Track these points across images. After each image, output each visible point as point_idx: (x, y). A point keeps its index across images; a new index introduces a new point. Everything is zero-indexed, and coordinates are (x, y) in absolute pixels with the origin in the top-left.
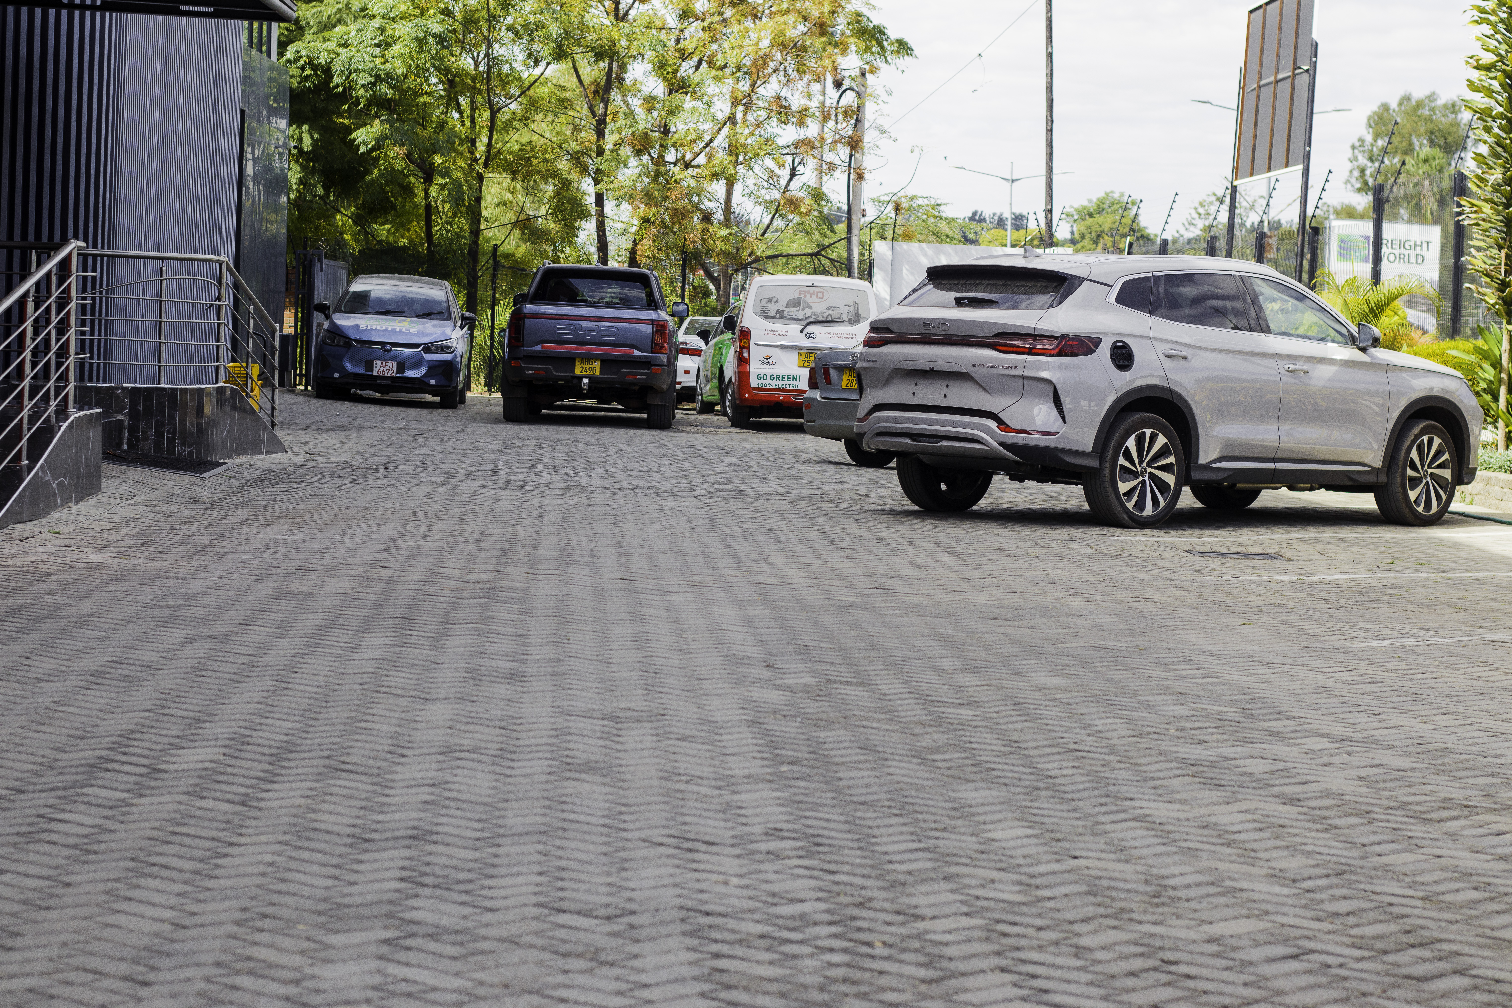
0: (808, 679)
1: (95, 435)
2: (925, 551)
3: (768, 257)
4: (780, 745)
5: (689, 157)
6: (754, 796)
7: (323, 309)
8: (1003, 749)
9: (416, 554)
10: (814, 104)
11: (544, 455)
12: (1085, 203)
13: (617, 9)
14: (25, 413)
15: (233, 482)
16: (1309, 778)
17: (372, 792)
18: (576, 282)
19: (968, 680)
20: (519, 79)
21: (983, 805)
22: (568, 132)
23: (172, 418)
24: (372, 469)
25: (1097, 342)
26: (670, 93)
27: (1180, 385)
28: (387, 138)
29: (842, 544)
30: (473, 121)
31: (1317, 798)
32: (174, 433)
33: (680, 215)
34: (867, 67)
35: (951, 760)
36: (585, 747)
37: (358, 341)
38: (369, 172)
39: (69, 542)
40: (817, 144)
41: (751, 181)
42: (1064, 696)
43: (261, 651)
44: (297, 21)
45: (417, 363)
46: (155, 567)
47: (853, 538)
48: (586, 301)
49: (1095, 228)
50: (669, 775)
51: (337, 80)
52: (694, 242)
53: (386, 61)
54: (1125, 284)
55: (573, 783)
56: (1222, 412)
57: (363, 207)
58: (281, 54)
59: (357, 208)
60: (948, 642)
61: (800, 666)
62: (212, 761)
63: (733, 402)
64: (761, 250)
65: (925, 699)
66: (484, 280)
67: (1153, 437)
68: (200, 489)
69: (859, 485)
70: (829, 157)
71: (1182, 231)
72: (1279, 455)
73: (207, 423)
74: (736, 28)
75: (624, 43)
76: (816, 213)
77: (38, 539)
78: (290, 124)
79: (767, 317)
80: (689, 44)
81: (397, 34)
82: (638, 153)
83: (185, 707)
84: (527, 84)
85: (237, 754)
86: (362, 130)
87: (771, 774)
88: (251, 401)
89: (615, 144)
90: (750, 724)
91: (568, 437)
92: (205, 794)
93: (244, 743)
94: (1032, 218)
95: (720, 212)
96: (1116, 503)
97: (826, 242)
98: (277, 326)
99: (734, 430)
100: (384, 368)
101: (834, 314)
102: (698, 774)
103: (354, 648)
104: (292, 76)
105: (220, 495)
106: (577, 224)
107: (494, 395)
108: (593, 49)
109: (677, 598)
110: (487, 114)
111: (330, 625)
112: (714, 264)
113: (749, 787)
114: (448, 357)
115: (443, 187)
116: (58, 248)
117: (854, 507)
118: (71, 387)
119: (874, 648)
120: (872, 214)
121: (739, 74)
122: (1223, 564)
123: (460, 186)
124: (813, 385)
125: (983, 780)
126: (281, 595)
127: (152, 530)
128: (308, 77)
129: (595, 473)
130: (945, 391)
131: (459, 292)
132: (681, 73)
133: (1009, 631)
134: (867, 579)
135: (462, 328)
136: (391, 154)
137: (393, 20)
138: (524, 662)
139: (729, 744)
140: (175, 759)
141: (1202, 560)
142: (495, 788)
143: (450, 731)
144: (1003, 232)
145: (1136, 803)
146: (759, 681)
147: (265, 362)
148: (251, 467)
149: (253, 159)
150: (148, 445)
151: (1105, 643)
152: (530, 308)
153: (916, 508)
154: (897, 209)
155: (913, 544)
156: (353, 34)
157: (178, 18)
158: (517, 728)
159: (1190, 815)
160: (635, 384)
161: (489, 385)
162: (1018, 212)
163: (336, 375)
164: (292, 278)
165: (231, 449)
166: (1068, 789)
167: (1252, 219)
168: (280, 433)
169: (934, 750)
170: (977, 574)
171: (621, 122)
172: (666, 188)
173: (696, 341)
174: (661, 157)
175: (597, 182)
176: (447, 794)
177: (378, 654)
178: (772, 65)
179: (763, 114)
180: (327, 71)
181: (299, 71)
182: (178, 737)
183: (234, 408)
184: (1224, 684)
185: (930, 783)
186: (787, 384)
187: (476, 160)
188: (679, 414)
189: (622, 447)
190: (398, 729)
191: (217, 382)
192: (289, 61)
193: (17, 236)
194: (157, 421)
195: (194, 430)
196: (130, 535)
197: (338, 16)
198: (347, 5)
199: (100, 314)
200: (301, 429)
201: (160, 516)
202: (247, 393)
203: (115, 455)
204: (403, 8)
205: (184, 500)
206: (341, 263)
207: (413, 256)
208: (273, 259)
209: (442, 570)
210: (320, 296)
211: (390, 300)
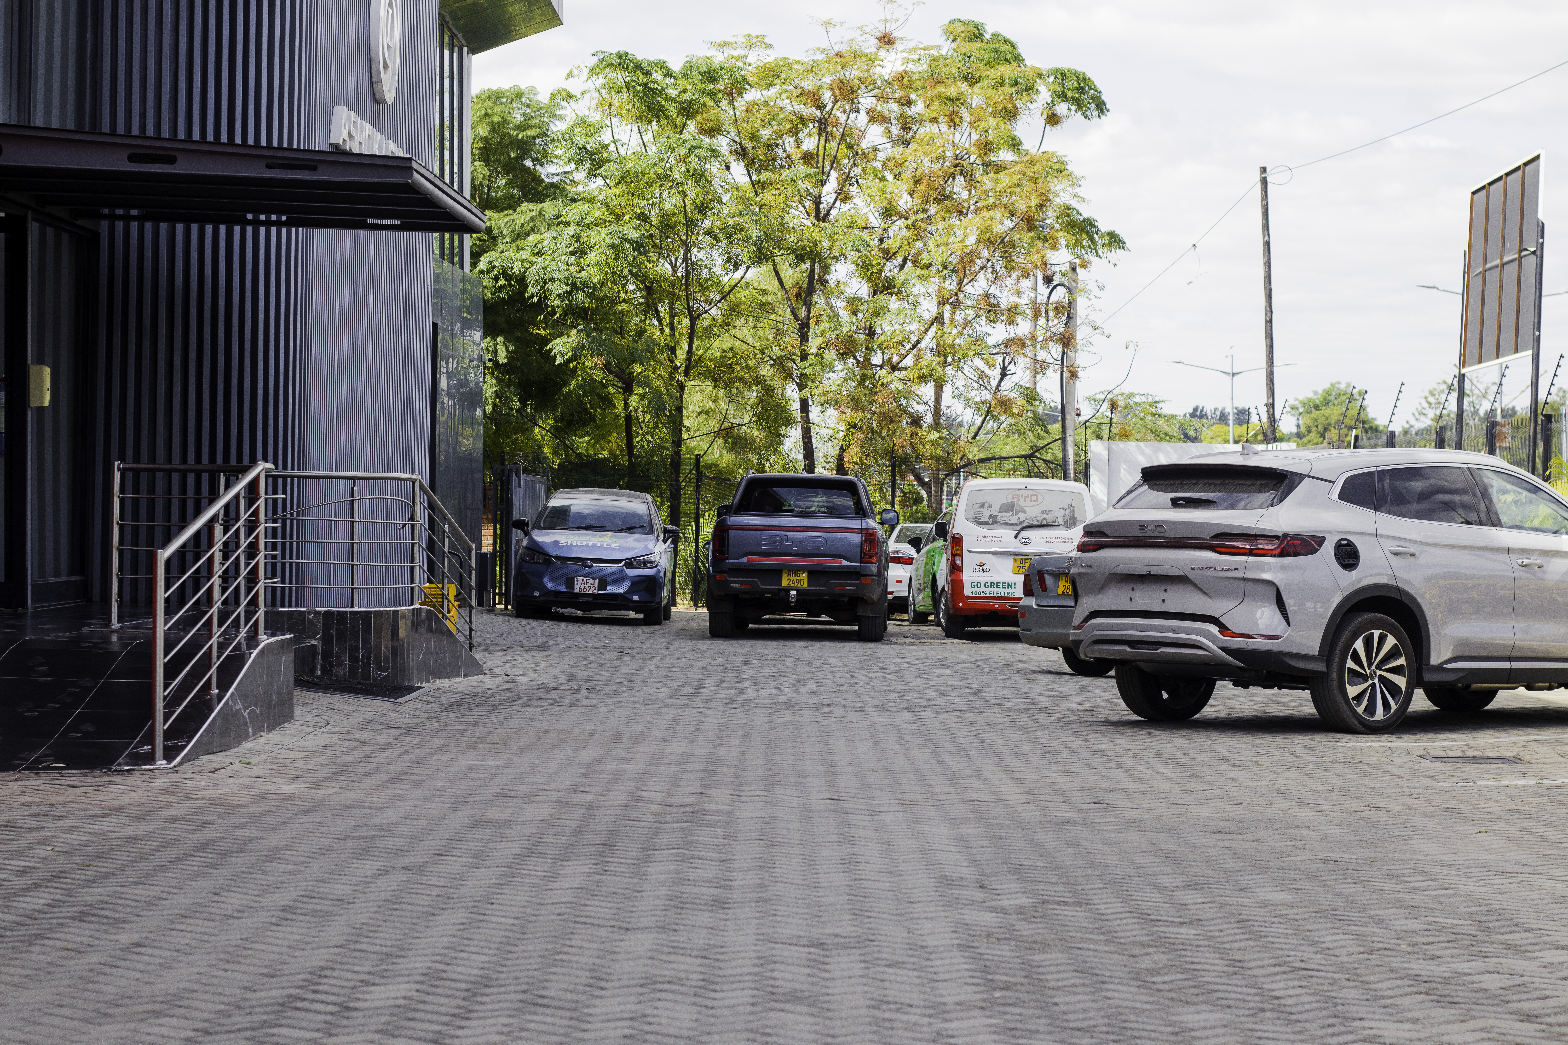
0: (1023, 900)
1: (286, 661)
2: (1147, 763)
3: (981, 461)
4: (993, 970)
5: (895, 359)
6: (966, 1024)
7: (522, 525)
8: (1226, 969)
9: (617, 777)
10: (1023, 301)
11: (751, 672)
12: (1311, 395)
13: (818, 209)
14: (214, 640)
15: (430, 707)
16: (1548, 993)
17: (569, 1027)
18: (781, 491)
19: (1190, 897)
20: (719, 283)
21: (1205, 1028)
22: (771, 337)
23: (366, 641)
24: (572, 690)
25: (1321, 541)
26: (875, 294)
27: (1409, 583)
28: (583, 347)
29: (1060, 758)
30: (672, 328)
31: (1556, 1014)
32: (369, 658)
33: (888, 419)
34: (1077, 261)
35: (1171, 982)
36: (791, 976)
37: (558, 558)
38: (566, 383)
39: (260, 773)
40: (1028, 343)
41: (960, 383)
42: (1290, 912)
43: (456, 882)
44: (489, 230)
45: (619, 579)
46: (351, 796)
47: (1071, 751)
48: (792, 511)
49: (1322, 421)
50: (877, 1004)
51: (531, 290)
52: (902, 447)
53: (582, 269)
54: (1348, 480)
55: (777, 1014)
56: (1453, 610)
57: (562, 419)
58: (474, 265)
59: (556, 421)
60: (1169, 858)
61: (1015, 887)
62: (405, 998)
63: (946, 612)
64: (973, 453)
65: (1145, 919)
66: (687, 490)
67: (1382, 639)
68: (395, 715)
69: (1078, 695)
70: (1042, 355)
71: (1413, 422)
72: (1514, 654)
73: (402, 646)
74: (941, 225)
75: (826, 244)
76: (1030, 414)
77: (229, 770)
78: (485, 336)
79: (980, 522)
80: (892, 244)
81: (593, 241)
82: (843, 356)
83: (378, 941)
84: (727, 289)
85: (430, 990)
86: (558, 340)
87: (984, 1000)
88: (447, 623)
89: (819, 348)
90: (962, 948)
91: (776, 651)
92: (398, 1032)
93: (437, 979)
94: (1253, 412)
95: (929, 415)
96: (1345, 708)
97: (1041, 443)
98: (473, 545)
99: (948, 641)
100: (585, 585)
101: (1050, 518)
102: (907, 1001)
103: (552, 877)
104: (485, 287)
105: (417, 721)
106: (783, 430)
107: (700, 610)
108: (794, 251)
109: (887, 818)
110: (686, 321)
111: (529, 853)
112: (924, 469)
113: (960, 1015)
114: (651, 572)
115: (643, 396)
116: (245, 470)
117: (1073, 718)
118: (261, 613)
119: (1092, 865)
120: (1087, 413)
121: (945, 272)
122: (1458, 769)
123: (660, 395)
124: (1028, 592)
125: (1206, 1003)
126: (478, 823)
127: (347, 758)
128: (502, 287)
129: (803, 689)
130: (1163, 595)
131: (662, 504)
132: (886, 272)
133: (1234, 844)
134: (1085, 793)
135: (665, 541)
136: (589, 364)
137: (588, 226)
138: (728, 888)
139: (940, 969)
140: (368, 996)
141: (1437, 765)
142: (697, 1020)
143: (650, 962)
144: (1226, 427)
145: (1365, 1024)
146: (972, 902)
147: (462, 583)
148: (449, 691)
149: (447, 373)
150: (342, 670)
151: (1334, 856)
152: (734, 519)
153: (1136, 717)
154: (1113, 406)
155: (1134, 756)
156: (547, 242)
157: (366, 232)
158: (720, 957)
159: (1422, 1035)
160: (844, 595)
161: (695, 600)
162: (1240, 406)
163: (537, 594)
164: (490, 494)
165: (428, 672)
166: (1294, 1010)
167: (1484, 407)
168: (478, 655)
169: (1154, 972)
170: (1200, 786)
171: (825, 325)
172: (872, 392)
173: (907, 550)
174: (867, 360)
175: (801, 387)
176: (647, 1028)
177: (577, 883)
178: (979, 262)
179: (971, 313)
180: (522, 281)
181: (492, 282)
182: (370, 973)
183: (430, 630)
184: (1459, 896)
185: (1149, 1006)
186: (1002, 592)
187: (676, 368)
188: (891, 625)
189: (832, 661)
190: (598, 961)
191: (412, 604)
192: (482, 272)
193: (205, 459)
194: (351, 645)
195: (389, 654)
196: (324, 765)
197: (531, 224)
198: (540, 213)
199: (291, 538)
200: (501, 650)
201: (355, 743)
202: (443, 615)
203: (308, 681)
204: (598, 214)
205: (379, 727)
206: (540, 477)
207: (613, 468)
208: (470, 476)
209: (644, 794)
210: (518, 513)
211: (590, 515)
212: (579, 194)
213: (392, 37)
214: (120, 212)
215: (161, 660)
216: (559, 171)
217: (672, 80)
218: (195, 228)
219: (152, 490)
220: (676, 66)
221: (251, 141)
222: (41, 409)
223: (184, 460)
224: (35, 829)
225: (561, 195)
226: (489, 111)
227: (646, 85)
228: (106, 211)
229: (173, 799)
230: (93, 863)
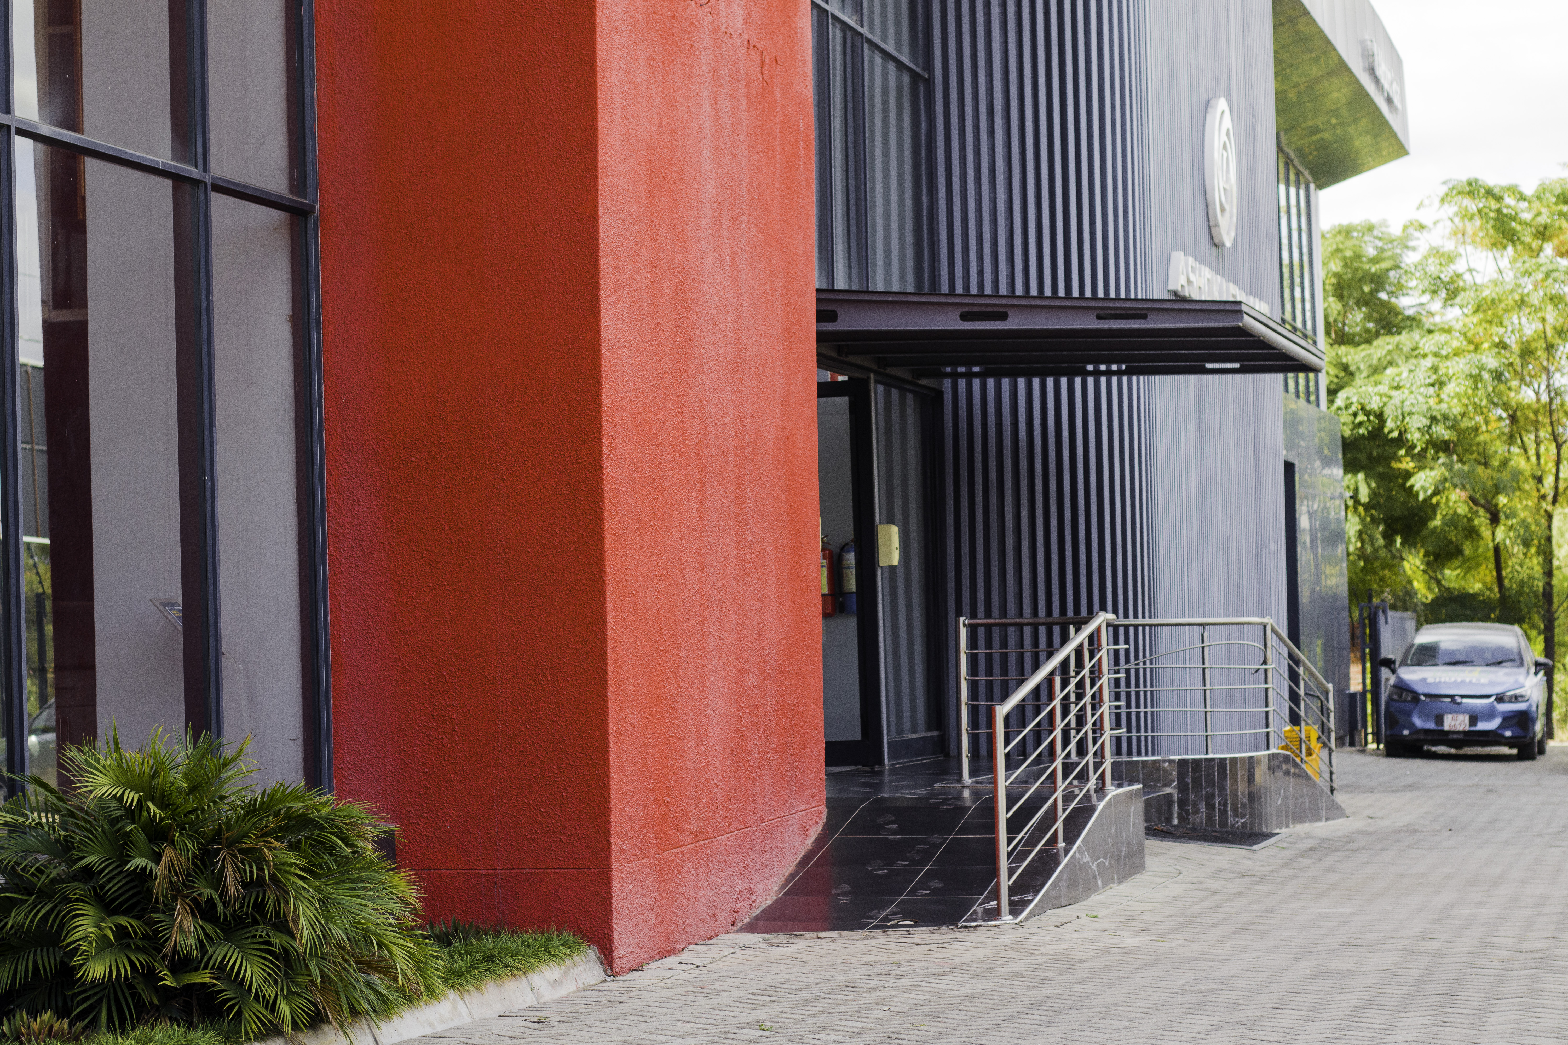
1: (1136, 811)
7: (1389, 663)
9: (1469, 923)
14: (1059, 794)
15: (1285, 853)
23: (1222, 788)
24: (1435, 832)
28: (1446, 480)
30: (1538, 457)
32: (1226, 805)
37: (1426, 695)
38: (1431, 519)
39: (1105, 926)
45: (1490, 714)
46: (1195, 948)
51: (1390, 424)
53: (1441, 401)
57: (1432, 553)
58: (1331, 402)
59: (1426, 556)
68: (1249, 863)
73: (1260, 792)
77: (1075, 924)
78: (1345, 473)
81: (1451, 372)
86: (1421, 474)
88: (1305, 766)
100: (1456, 722)
103: (1389, 1029)
104: (1344, 424)
105: (1271, 868)
110: (1552, 448)
111: (1367, 1005)
114: (1521, 706)
115: (1510, 528)
116: (1086, 621)
118: (1108, 763)
123: (1528, 526)
126: (1320, 974)
127: (1196, 909)
128: (1360, 425)
131: (1535, 636)
135: (1536, 673)
136: (1452, 498)
137: (1446, 357)
148: (1308, 836)
149: (1308, 512)
150: (1199, 818)
156: (1405, 375)
163: (1406, 732)
164: (1358, 631)
165: (1287, 817)
168: (1340, 798)
180: (1380, 416)
181: (1351, 418)
183: (1287, 774)
187: (1543, 498)
191: (1268, 748)
192: (1339, 408)
193: (1056, 612)
194: (1207, 793)
195: (1246, 800)
196: (1171, 916)
197: (1389, 358)
198: (1397, 346)
199: (1145, 686)
200: (1366, 792)
201: (1205, 893)
202: (1302, 760)
203: (1162, 831)
204: (1455, 344)
205: (1232, 875)
206: (1409, 614)
207: (1484, 601)
208: (1335, 614)
209: (1494, 939)
210: (1386, 652)
211: (1458, 651)
212: (1435, 325)
213: (1228, 179)
214: (962, 369)
215: (1003, 816)
216: (1414, 303)
217: (1526, 204)
218: (1036, 381)
219: (1004, 644)
220: (1529, 190)
221: (1088, 293)
222: (892, 568)
223: (1035, 613)
224: (876, 989)
225: (1418, 327)
226: (1341, 246)
227: (1498, 211)
228: (949, 370)
229: (1016, 955)
230: (928, 1023)
